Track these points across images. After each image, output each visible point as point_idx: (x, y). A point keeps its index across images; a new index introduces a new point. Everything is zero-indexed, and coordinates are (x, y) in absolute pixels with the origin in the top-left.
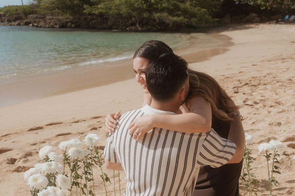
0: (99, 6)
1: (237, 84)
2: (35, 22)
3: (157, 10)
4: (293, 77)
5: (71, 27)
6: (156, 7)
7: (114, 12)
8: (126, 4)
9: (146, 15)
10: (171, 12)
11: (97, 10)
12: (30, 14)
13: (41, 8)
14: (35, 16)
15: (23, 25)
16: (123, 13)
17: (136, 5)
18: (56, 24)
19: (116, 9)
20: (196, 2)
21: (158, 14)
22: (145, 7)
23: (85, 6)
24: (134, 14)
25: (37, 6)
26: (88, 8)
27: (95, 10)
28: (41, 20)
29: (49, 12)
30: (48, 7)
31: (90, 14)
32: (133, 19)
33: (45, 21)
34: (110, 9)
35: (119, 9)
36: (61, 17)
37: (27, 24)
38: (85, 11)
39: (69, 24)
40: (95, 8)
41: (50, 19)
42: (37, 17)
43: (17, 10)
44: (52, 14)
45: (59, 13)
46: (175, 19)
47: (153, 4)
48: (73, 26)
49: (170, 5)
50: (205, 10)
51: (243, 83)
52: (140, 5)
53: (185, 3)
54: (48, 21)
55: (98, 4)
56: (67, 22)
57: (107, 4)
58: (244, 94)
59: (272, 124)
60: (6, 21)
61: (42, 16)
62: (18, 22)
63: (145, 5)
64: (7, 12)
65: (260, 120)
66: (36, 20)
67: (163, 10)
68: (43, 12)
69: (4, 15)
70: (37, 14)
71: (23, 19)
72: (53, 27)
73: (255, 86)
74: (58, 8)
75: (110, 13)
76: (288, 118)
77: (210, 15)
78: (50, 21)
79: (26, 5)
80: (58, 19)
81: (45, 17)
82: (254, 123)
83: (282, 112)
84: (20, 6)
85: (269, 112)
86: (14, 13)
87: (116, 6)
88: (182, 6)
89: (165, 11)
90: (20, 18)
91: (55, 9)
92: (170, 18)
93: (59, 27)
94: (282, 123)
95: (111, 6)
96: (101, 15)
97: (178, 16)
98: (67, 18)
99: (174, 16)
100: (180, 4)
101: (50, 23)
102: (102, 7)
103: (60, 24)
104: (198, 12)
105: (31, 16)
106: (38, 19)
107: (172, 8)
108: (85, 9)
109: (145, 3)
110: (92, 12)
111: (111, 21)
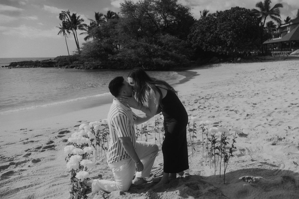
0: (118, 55)
1: (198, 98)
2: (77, 66)
3: (155, 56)
4: (230, 94)
5: (100, 68)
6: (154, 54)
7: (127, 58)
8: (135, 53)
9: (148, 60)
10: (163, 58)
11: (116, 57)
12: (74, 61)
13: (81, 57)
14: (77, 62)
15: (70, 68)
16: (133, 58)
17: (141, 54)
18: (91, 67)
19: (129, 56)
20: (179, 51)
21: (155, 59)
22: (147, 55)
23: (109, 55)
24: (141, 59)
25: (79, 56)
26: (111, 56)
27: (115, 58)
28: (81, 65)
29: (86, 59)
30: (85, 56)
31: (112, 60)
32: (140, 62)
33: (84, 65)
34: (125, 56)
35: (131, 57)
36: (94, 63)
37: (72, 67)
38: (109, 58)
39: (99, 67)
40: (115, 56)
41: (87, 64)
42: (78, 63)
43: (65, 59)
44: (88, 61)
45: (92, 60)
46: (166, 61)
47: (152, 52)
48: (102, 68)
49: (163, 53)
50: (185, 55)
51: (201, 98)
52: (144, 54)
53: (172, 52)
54: (86, 65)
55: (117, 54)
56: (98, 66)
57: (123, 54)
58: (200, 103)
59: (210, 117)
60: (58, 66)
61: (82, 62)
62: (67, 66)
63: (147, 53)
64: (59, 60)
65: (204, 115)
66: (78, 65)
67: (158, 56)
68: (83, 60)
69: (57, 62)
70: (78, 61)
71: (69, 64)
72: (89, 69)
73: (208, 99)
74: (92, 57)
75: (125, 59)
76: (219, 114)
77: (188, 59)
78: (87, 65)
79: (71, 56)
80: (92, 64)
81: (84, 63)
82: (200, 117)
83: (217, 111)
84: (67, 56)
85: (211, 112)
86: (64, 61)
87: (129, 54)
88: (170, 53)
89: (160, 57)
90: (67, 64)
91: (90, 57)
92: (163, 61)
93: (93, 69)
94: (215, 116)
95: (126, 55)
96: (119, 60)
97: (168, 60)
98: (98, 63)
99: (166, 60)
100: (169, 52)
101: (87, 66)
102: (120, 55)
103: (93, 67)
104: (180, 57)
105: (75, 62)
106: (79, 64)
107: (164, 54)
108: (109, 57)
109: (146, 52)
110: (114, 59)
111: (126, 64)
